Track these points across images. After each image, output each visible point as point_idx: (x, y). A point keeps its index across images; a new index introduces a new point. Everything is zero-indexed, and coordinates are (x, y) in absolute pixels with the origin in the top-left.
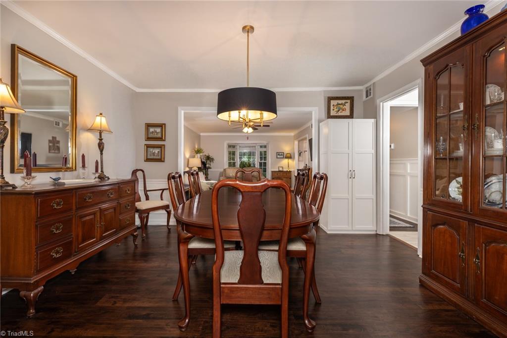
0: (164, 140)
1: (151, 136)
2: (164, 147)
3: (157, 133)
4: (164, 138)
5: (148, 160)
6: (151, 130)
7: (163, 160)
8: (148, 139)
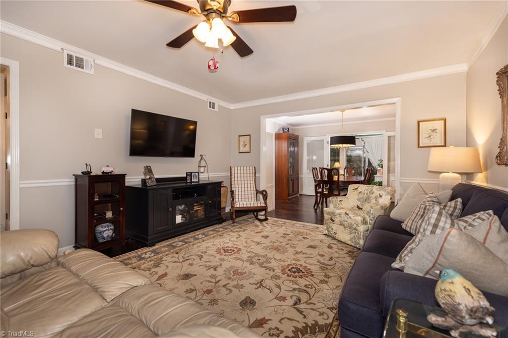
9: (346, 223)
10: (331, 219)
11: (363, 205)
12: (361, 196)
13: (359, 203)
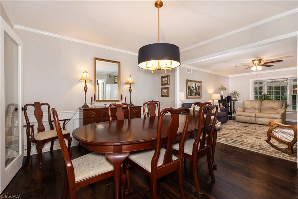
0: (169, 85)
1: (164, 83)
2: (169, 89)
3: (166, 81)
4: (168, 84)
5: (162, 96)
6: (164, 79)
7: (168, 96)
8: (163, 85)
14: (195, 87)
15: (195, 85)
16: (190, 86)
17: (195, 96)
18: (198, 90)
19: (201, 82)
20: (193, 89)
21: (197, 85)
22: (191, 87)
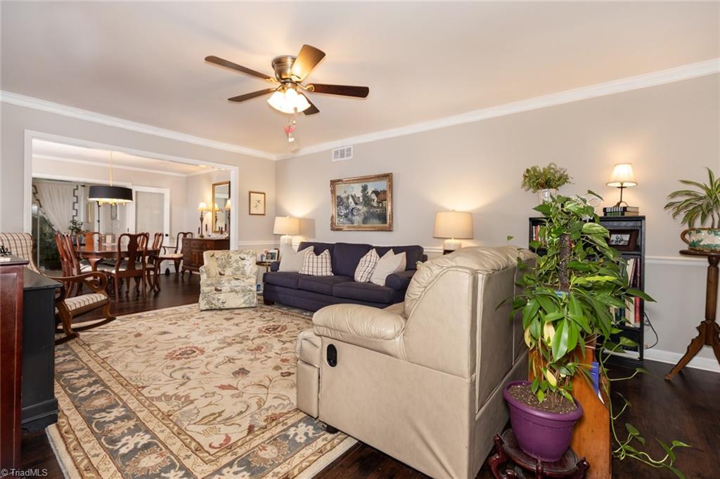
9: (239, 288)
10: (216, 290)
11: (224, 271)
12: (220, 262)
13: (220, 270)
14: (365, 196)
15: (365, 189)
16: (343, 196)
17: (364, 223)
18: (375, 204)
19: (388, 177)
20: (356, 204)
21: (370, 191)
22: (348, 198)
